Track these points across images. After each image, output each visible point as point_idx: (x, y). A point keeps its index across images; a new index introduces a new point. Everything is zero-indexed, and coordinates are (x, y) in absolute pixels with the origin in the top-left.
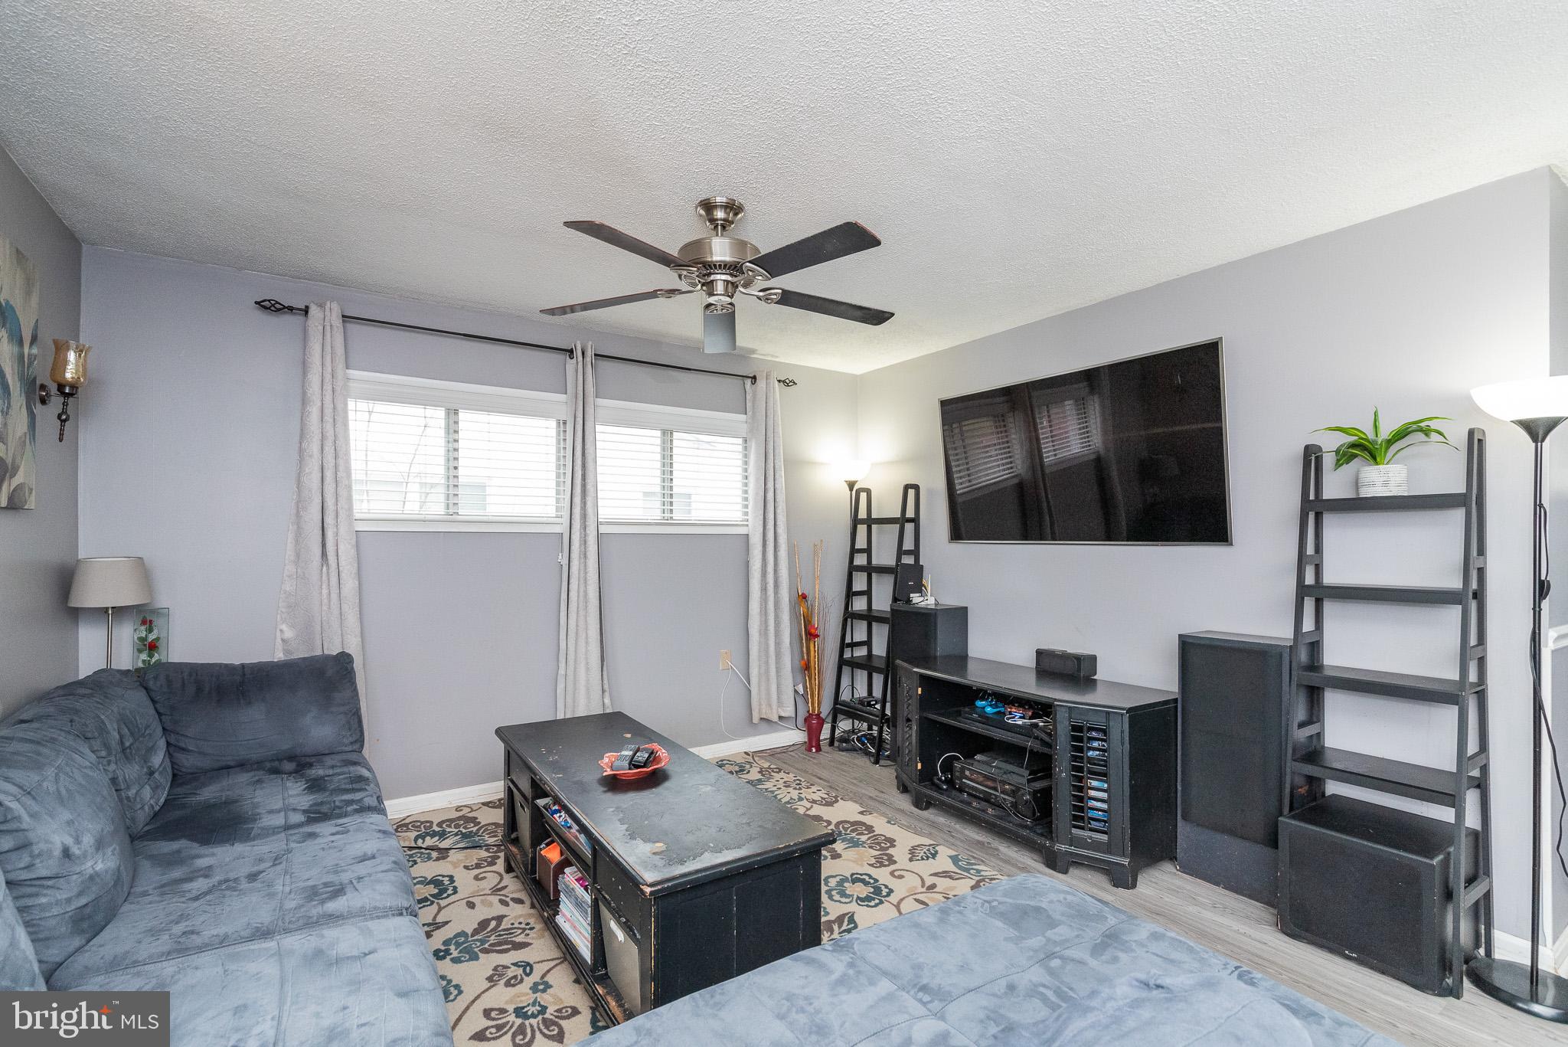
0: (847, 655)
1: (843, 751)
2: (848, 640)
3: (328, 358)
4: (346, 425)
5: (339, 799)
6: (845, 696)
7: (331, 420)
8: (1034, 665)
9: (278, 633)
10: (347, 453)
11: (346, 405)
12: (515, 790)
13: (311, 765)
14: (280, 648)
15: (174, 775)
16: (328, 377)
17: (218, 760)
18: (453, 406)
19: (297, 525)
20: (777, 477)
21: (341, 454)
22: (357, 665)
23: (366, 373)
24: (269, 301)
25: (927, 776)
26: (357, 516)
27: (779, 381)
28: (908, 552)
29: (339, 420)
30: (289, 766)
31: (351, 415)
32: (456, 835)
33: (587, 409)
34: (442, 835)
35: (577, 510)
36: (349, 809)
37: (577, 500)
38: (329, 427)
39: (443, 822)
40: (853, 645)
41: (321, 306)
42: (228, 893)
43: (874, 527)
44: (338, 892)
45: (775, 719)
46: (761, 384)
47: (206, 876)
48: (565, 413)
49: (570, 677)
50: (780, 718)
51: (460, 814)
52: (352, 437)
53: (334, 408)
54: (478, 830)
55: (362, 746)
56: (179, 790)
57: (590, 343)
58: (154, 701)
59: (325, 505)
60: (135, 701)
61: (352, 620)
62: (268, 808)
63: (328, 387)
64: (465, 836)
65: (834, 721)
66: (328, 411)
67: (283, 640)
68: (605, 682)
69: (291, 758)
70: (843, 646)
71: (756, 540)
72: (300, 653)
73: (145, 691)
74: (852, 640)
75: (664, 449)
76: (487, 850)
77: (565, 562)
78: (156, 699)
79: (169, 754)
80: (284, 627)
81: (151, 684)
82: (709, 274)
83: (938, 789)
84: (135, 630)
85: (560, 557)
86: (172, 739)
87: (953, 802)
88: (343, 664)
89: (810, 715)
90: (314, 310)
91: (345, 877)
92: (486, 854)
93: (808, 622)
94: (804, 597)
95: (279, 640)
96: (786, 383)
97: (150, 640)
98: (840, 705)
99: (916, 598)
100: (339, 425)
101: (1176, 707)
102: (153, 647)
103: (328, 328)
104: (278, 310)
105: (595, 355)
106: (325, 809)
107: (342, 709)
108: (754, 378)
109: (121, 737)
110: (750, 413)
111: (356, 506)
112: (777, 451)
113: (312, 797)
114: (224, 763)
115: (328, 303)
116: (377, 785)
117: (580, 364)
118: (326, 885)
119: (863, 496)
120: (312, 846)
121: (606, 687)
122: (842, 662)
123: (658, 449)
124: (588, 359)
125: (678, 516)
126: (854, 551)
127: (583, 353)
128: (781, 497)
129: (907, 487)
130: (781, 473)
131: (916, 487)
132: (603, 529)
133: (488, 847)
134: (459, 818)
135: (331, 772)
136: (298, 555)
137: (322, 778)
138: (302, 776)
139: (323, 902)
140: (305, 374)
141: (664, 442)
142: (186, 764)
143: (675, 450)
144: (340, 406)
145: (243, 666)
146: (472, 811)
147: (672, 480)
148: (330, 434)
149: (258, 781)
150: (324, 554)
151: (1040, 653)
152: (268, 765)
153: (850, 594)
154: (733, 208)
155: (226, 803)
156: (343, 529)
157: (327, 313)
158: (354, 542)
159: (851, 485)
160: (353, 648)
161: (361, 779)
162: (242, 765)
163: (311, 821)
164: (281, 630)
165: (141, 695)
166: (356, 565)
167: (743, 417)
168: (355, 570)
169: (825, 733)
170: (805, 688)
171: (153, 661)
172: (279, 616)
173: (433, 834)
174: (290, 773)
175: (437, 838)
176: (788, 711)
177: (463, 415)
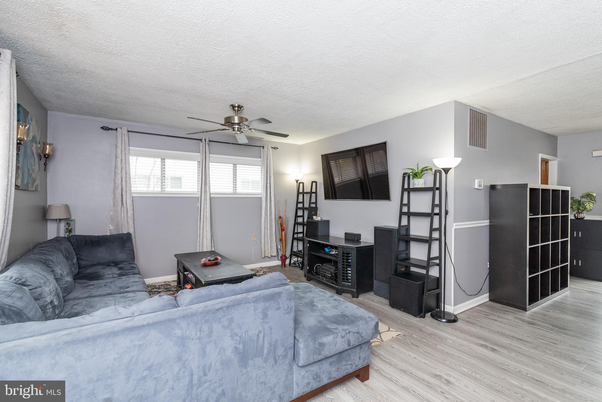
0: (296, 236)
1: (293, 267)
2: (296, 231)
3: (123, 144)
4: (129, 164)
5: (127, 271)
6: (295, 249)
7: (124, 163)
8: (344, 237)
9: (108, 228)
10: (130, 173)
11: (129, 158)
12: (179, 271)
13: (119, 264)
14: (109, 232)
15: (79, 267)
16: (123, 150)
17: (92, 263)
18: (164, 158)
19: (114, 194)
20: (271, 179)
21: (128, 173)
22: (133, 236)
23: (135, 148)
24: (105, 127)
25: (310, 271)
26: (133, 192)
27: (272, 148)
28: (313, 203)
29: (127, 163)
30: (113, 264)
31: (131, 161)
32: (164, 288)
33: (206, 158)
34: (159, 288)
35: (203, 190)
36: (130, 274)
37: (203, 186)
38: (124, 165)
39: (160, 285)
40: (298, 233)
41: (121, 128)
42: (99, 288)
43: (305, 195)
44: (129, 287)
45: (270, 256)
46: (266, 149)
47: (93, 286)
48: (200, 159)
49: (201, 242)
50: (271, 256)
51: (165, 283)
52: (131, 167)
53: (125, 159)
54: (170, 287)
55: (134, 260)
56: (80, 270)
57: (207, 137)
58: (73, 246)
59: (123, 188)
60: (68, 245)
61: (131, 223)
62: (108, 273)
63: (123, 153)
64: (166, 289)
65: (291, 257)
66: (123, 160)
67: (110, 230)
68: (213, 243)
69: (113, 263)
70: (294, 233)
71: (264, 199)
72: (115, 233)
73: (70, 243)
74: (297, 231)
75: (234, 170)
76: (173, 292)
77: (199, 206)
78: (73, 245)
79: (77, 260)
80: (110, 226)
81: (72, 241)
82: (233, 126)
83: (313, 275)
84: (65, 226)
85: (198, 204)
86: (78, 256)
87: (316, 278)
88: (129, 235)
89: (282, 255)
90: (119, 130)
91: (129, 285)
92: (172, 293)
93: (282, 226)
94: (280, 217)
95: (108, 230)
96: (274, 148)
97: (69, 229)
98: (293, 252)
99: (314, 217)
100: (127, 164)
101: (373, 247)
102: (70, 231)
103: (123, 135)
104: (108, 130)
105: (209, 141)
106: (124, 273)
107: (128, 249)
108: (263, 147)
109: (66, 254)
110: (262, 158)
111: (133, 189)
112: (271, 170)
113: (120, 271)
114: (93, 263)
115: (123, 127)
116: (138, 269)
117: (204, 144)
118: (124, 286)
119: (301, 185)
120: (120, 280)
121: (213, 245)
122: (294, 239)
123: (232, 170)
124: (207, 142)
125: (238, 191)
126: (298, 203)
127: (205, 140)
128: (272, 185)
129: (312, 182)
130: (272, 177)
131: (316, 182)
132: (212, 196)
133: (173, 291)
134: (165, 284)
135: (125, 266)
136: (114, 204)
137: (123, 267)
138: (117, 266)
139: (124, 289)
140: (116, 149)
141: (234, 168)
142: (82, 263)
143: (237, 170)
144: (127, 159)
145: (98, 236)
146: (169, 283)
147: (236, 180)
148: (124, 167)
149: (103, 268)
150: (122, 203)
151: (346, 234)
152: (106, 264)
153: (297, 216)
154: (240, 107)
155: (95, 273)
156: (128, 196)
157: (123, 130)
158: (132, 200)
159: (297, 181)
160: (131, 231)
161: (134, 267)
162: (99, 264)
163: (119, 276)
164: (109, 227)
165: (69, 243)
166: (132, 207)
167: (260, 159)
168: (132, 208)
169: (287, 262)
170: (281, 247)
171: (70, 235)
172: (108, 222)
173: (157, 288)
174: (113, 266)
175: (157, 289)
176: (275, 254)
177: (166, 160)
